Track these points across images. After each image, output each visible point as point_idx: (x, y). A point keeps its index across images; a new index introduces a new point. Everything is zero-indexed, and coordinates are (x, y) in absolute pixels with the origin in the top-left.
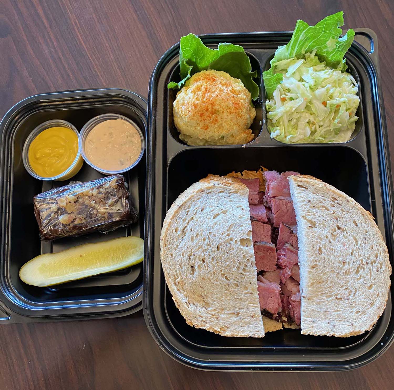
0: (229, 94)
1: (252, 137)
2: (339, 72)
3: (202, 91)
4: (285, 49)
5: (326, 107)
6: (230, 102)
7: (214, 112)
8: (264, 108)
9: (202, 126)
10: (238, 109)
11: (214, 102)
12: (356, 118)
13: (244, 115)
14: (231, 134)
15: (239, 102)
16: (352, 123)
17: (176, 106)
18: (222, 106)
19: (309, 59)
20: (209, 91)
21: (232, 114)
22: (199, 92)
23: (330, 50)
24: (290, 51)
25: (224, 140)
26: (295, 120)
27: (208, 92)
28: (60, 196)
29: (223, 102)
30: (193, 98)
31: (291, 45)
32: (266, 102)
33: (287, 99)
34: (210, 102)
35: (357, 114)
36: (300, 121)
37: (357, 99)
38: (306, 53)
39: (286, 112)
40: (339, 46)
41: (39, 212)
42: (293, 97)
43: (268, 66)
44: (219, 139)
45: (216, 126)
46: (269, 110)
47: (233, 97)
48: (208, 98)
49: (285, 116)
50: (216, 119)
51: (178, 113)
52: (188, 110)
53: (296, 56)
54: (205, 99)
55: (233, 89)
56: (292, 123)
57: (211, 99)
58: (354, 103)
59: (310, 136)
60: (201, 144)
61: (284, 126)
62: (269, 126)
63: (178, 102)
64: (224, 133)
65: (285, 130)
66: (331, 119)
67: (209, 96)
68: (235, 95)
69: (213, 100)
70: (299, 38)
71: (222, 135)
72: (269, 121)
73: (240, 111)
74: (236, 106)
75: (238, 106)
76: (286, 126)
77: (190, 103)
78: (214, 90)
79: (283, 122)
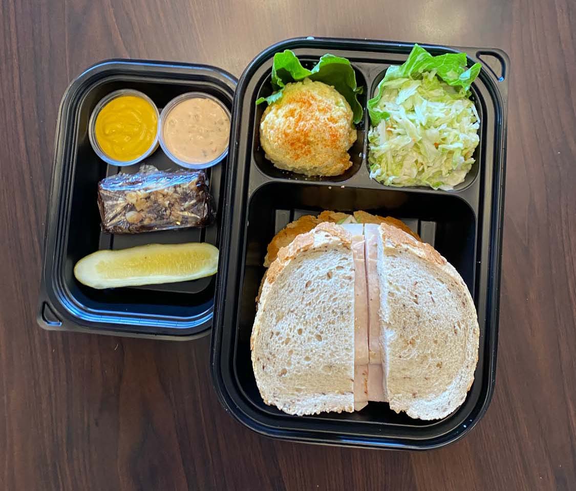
0: (326, 124)
2: (460, 102)
3: (296, 118)
4: (399, 69)
5: (437, 149)
6: (327, 134)
7: (307, 143)
8: (366, 140)
9: (292, 155)
10: (335, 142)
12: (473, 160)
15: (338, 132)
16: (467, 165)
17: (264, 129)
18: (317, 137)
19: (427, 80)
21: (327, 147)
22: (291, 118)
24: (404, 71)
26: (400, 158)
27: (303, 120)
29: (318, 134)
30: (283, 126)
31: (406, 66)
32: (369, 132)
33: (394, 133)
34: (303, 133)
35: (475, 156)
36: (406, 160)
37: (475, 139)
38: (423, 72)
39: (391, 150)
42: (400, 132)
45: (309, 156)
46: (371, 142)
47: (331, 127)
48: (301, 127)
49: (389, 152)
50: (309, 150)
52: (278, 137)
55: (331, 117)
56: (397, 160)
57: (305, 130)
58: (473, 143)
59: (416, 176)
61: (387, 163)
62: (370, 159)
63: (266, 123)
64: (316, 165)
65: (387, 167)
66: (443, 162)
67: (303, 126)
68: (333, 123)
69: (307, 132)
70: (416, 59)
72: (370, 154)
73: (338, 142)
74: (333, 139)
75: (335, 138)
76: (389, 163)
77: (280, 130)
78: (309, 117)
79: (386, 158)
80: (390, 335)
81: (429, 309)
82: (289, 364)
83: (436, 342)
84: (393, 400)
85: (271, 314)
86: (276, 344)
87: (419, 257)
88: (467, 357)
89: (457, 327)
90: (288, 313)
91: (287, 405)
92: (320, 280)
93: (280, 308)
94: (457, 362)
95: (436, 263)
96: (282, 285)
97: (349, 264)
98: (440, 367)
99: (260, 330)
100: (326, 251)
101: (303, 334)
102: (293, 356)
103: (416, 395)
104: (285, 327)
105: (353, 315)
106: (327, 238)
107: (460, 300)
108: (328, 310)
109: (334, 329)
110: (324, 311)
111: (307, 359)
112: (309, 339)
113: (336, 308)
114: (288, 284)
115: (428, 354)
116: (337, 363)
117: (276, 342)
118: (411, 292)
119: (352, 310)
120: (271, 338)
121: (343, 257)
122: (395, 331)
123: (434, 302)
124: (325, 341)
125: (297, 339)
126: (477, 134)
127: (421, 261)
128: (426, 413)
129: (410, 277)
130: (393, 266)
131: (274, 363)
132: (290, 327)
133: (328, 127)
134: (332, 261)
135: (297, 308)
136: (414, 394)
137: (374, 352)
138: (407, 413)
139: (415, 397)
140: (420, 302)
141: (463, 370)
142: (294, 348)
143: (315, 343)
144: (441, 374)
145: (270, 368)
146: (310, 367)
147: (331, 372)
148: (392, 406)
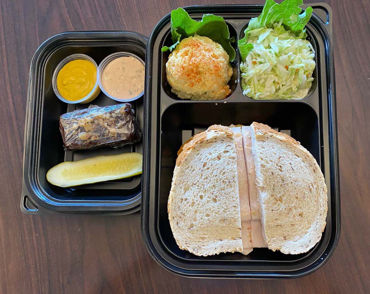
0: (210, 58)
1: (229, 92)
2: (300, 40)
3: (189, 55)
4: (257, 20)
5: (288, 70)
6: (211, 65)
7: (198, 73)
8: (239, 70)
9: (189, 84)
10: (217, 71)
11: (198, 65)
12: (312, 79)
13: (223, 75)
14: (212, 90)
15: (219, 64)
16: (309, 82)
17: (168, 67)
18: (205, 68)
19: (277, 28)
20: (194, 56)
21: (212, 75)
22: (186, 57)
23: (293, 23)
24: (261, 22)
25: (207, 95)
26: (263, 80)
28: (80, 118)
29: (205, 66)
30: (181, 62)
31: (262, 17)
32: (241, 64)
33: (257, 62)
34: (195, 65)
35: (314, 75)
36: (267, 81)
37: (313, 63)
38: (274, 23)
39: (256, 74)
40: (300, 20)
41: (63, 129)
42: (262, 62)
43: (243, 35)
44: (203, 94)
45: (200, 84)
46: (242, 71)
47: (214, 61)
48: (193, 61)
49: (255, 76)
50: (200, 78)
51: (169, 72)
52: (178, 71)
53: (266, 25)
54: (191, 63)
55: (214, 54)
56: (261, 82)
57: (196, 63)
58: (311, 66)
59: (275, 93)
60: (189, 97)
61: (254, 85)
62: (243, 84)
63: (170, 63)
64: (206, 90)
65: (255, 88)
66: (292, 80)
67: (195, 60)
68: (215, 59)
70: (268, 11)
71: (204, 91)
72: (242, 80)
73: (220, 72)
74: (216, 69)
75: (217, 68)
76: (256, 84)
77: (179, 65)
78: (198, 55)
79: (254, 81)
80: (264, 196)
81: (290, 175)
82: (195, 220)
83: (297, 198)
84: (270, 243)
85: (180, 186)
86: (184, 206)
87: (281, 140)
88: (320, 208)
89: (311, 187)
90: (192, 186)
91: (196, 249)
92: (213, 161)
93: (186, 182)
94: (313, 212)
95: (293, 144)
96: (187, 167)
97: (232, 149)
98: (302, 216)
99: (173, 198)
100: (216, 142)
101: (203, 198)
102: (197, 214)
103: (286, 238)
104: (190, 195)
105: (237, 183)
106: (216, 133)
107: (312, 168)
108: (220, 181)
109: (225, 193)
110: (217, 182)
111: (208, 215)
112: (208, 202)
113: (225, 179)
114: (190, 166)
115: (292, 207)
116: (228, 217)
117: (185, 205)
118: (277, 164)
119: (236, 179)
120: (181, 203)
121: (227, 145)
122: (268, 192)
123: (293, 170)
124: (220, 202)
125: (199, 202)
126: (314, 60)
127: (282, 143)
128: (294, 250)
129: (275, 154)
130: (263, 147)
131: (185, 220)
132: (194, 194)
133: (211, 60)
134: (221, 148)
135: (198, 181)
136: (285, 237)
137: (254, 211)
138: (281, 251)
139: (285, 239)
140: (283, 170)
141: (318, 217)
142: (198, 209)
143: (212, 204)
144: (302, 221)
145: (181, 224)
146: (210, 221)
147: (225, 224)
148: (270, 246)
